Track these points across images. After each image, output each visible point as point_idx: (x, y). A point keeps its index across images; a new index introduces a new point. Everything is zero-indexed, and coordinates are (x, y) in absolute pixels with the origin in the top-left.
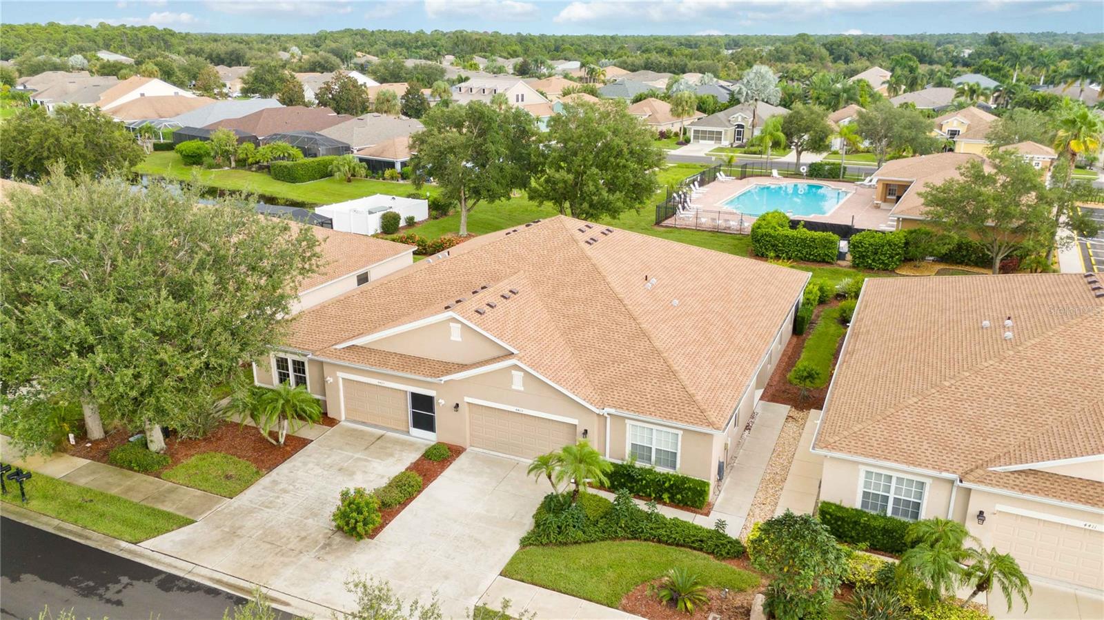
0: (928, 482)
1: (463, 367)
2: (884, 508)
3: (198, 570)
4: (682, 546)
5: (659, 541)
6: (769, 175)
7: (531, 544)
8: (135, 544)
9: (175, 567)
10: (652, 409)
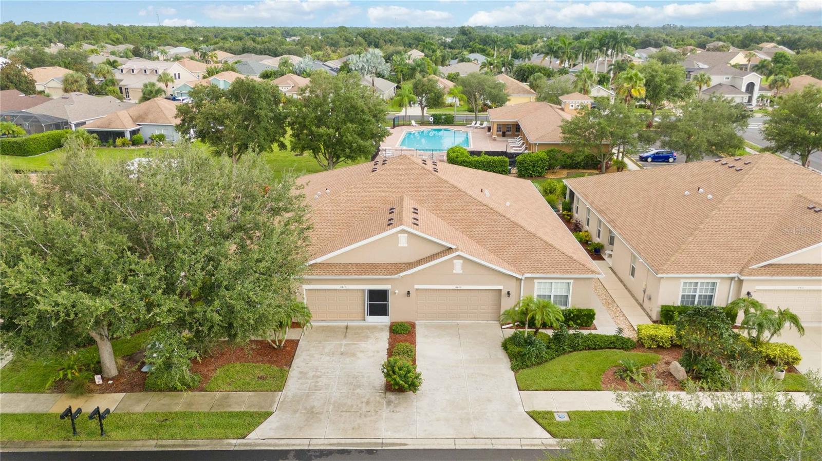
0: (718, 281)
1: (411, 265)
2: (693, 302)
3: (313, 442)
4: (604, 348)
5: (589, 349)
6: (410, 125)
7: (520, 369)
8: (244, 438)
9: (294, 445)
10: (553, 269)
